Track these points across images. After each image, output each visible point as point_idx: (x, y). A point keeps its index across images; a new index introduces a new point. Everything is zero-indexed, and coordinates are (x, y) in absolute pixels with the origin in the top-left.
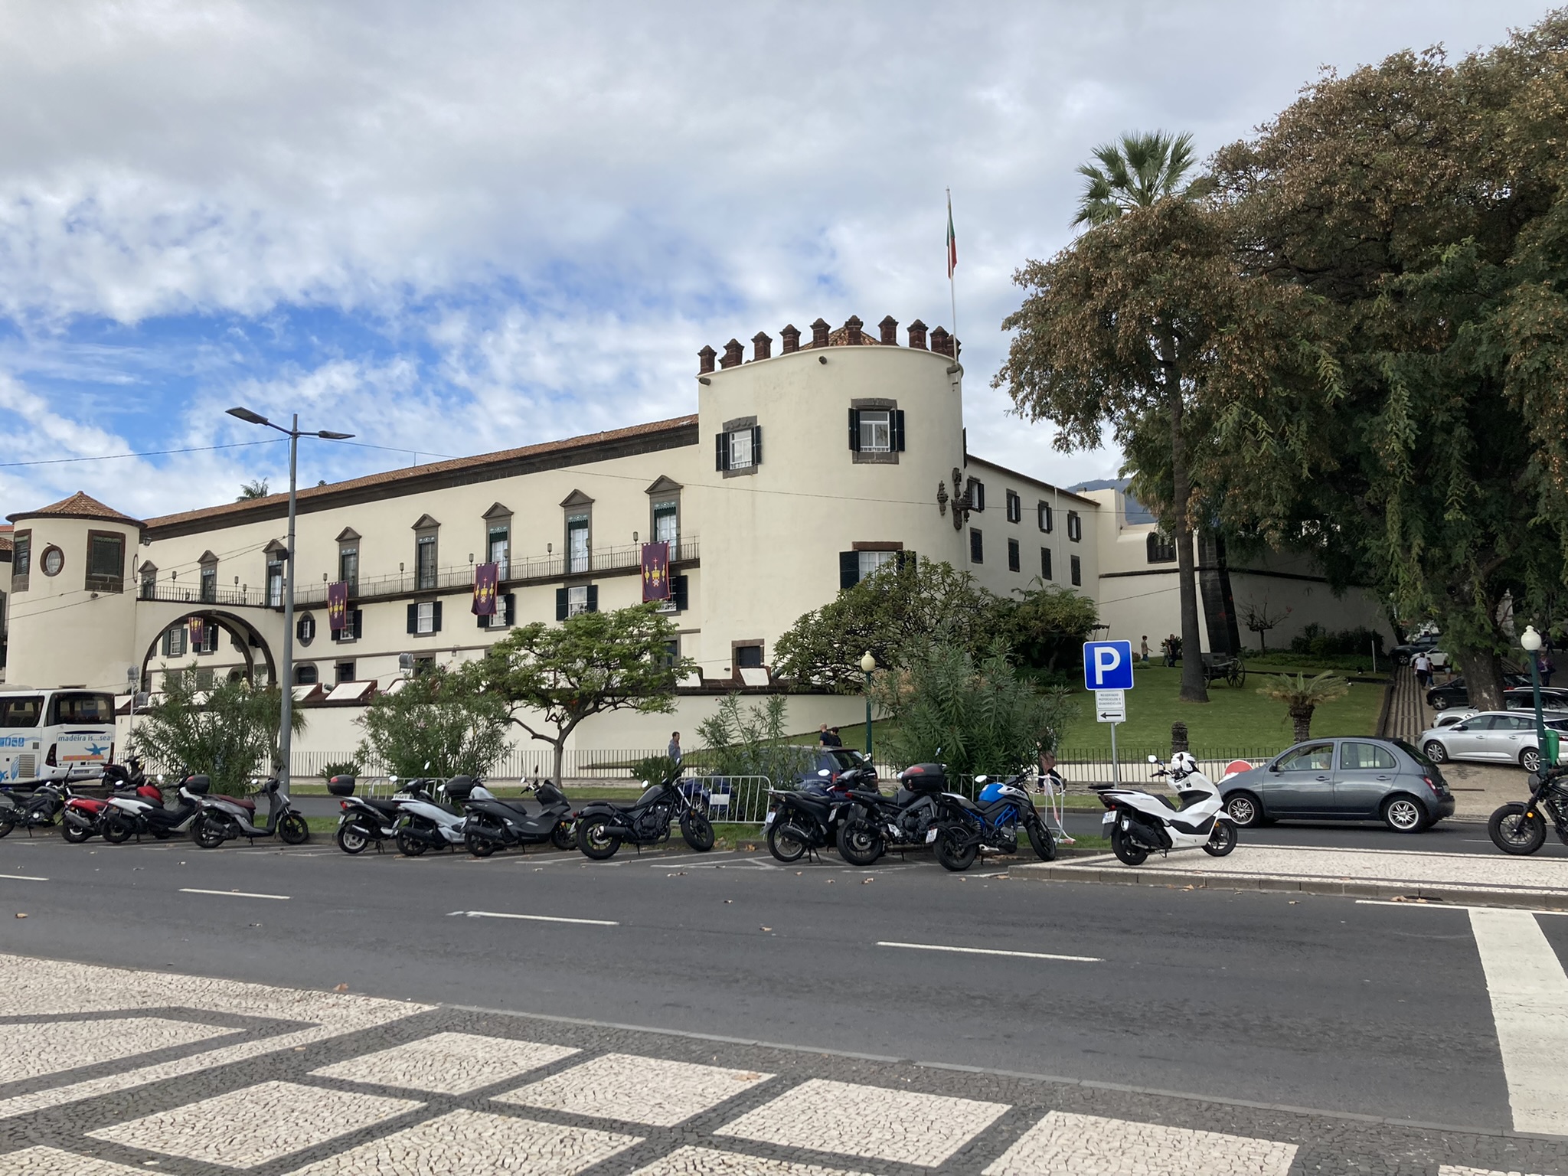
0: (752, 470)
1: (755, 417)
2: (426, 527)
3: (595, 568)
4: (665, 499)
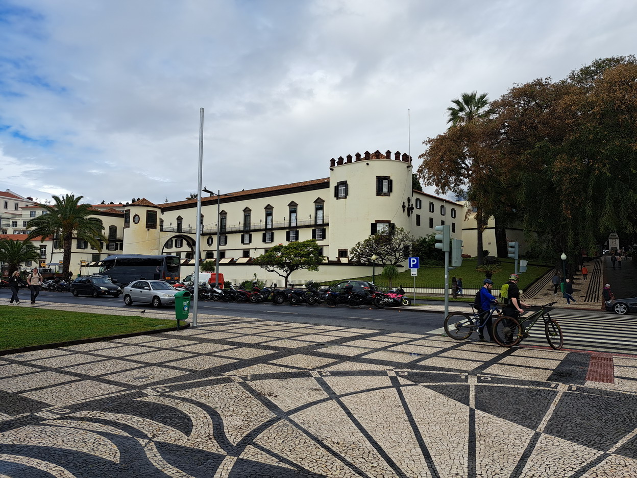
0: (344, 198)
1: (346, 181)
2: (247, 211)
3: (298, 225)
4: (319, 205)
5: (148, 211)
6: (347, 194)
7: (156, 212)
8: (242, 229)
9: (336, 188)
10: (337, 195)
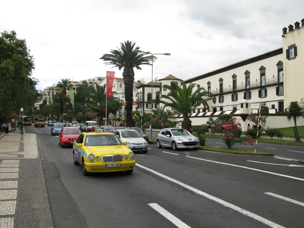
0: (294, 58)
1: (295, 44)
3: (266, 84)
4: (280, 66)
5: (171, 82)
6: (296, 55)
7: (177, 83)
8: (232, 90)
9: (288, 51)
10: (288, 57)
